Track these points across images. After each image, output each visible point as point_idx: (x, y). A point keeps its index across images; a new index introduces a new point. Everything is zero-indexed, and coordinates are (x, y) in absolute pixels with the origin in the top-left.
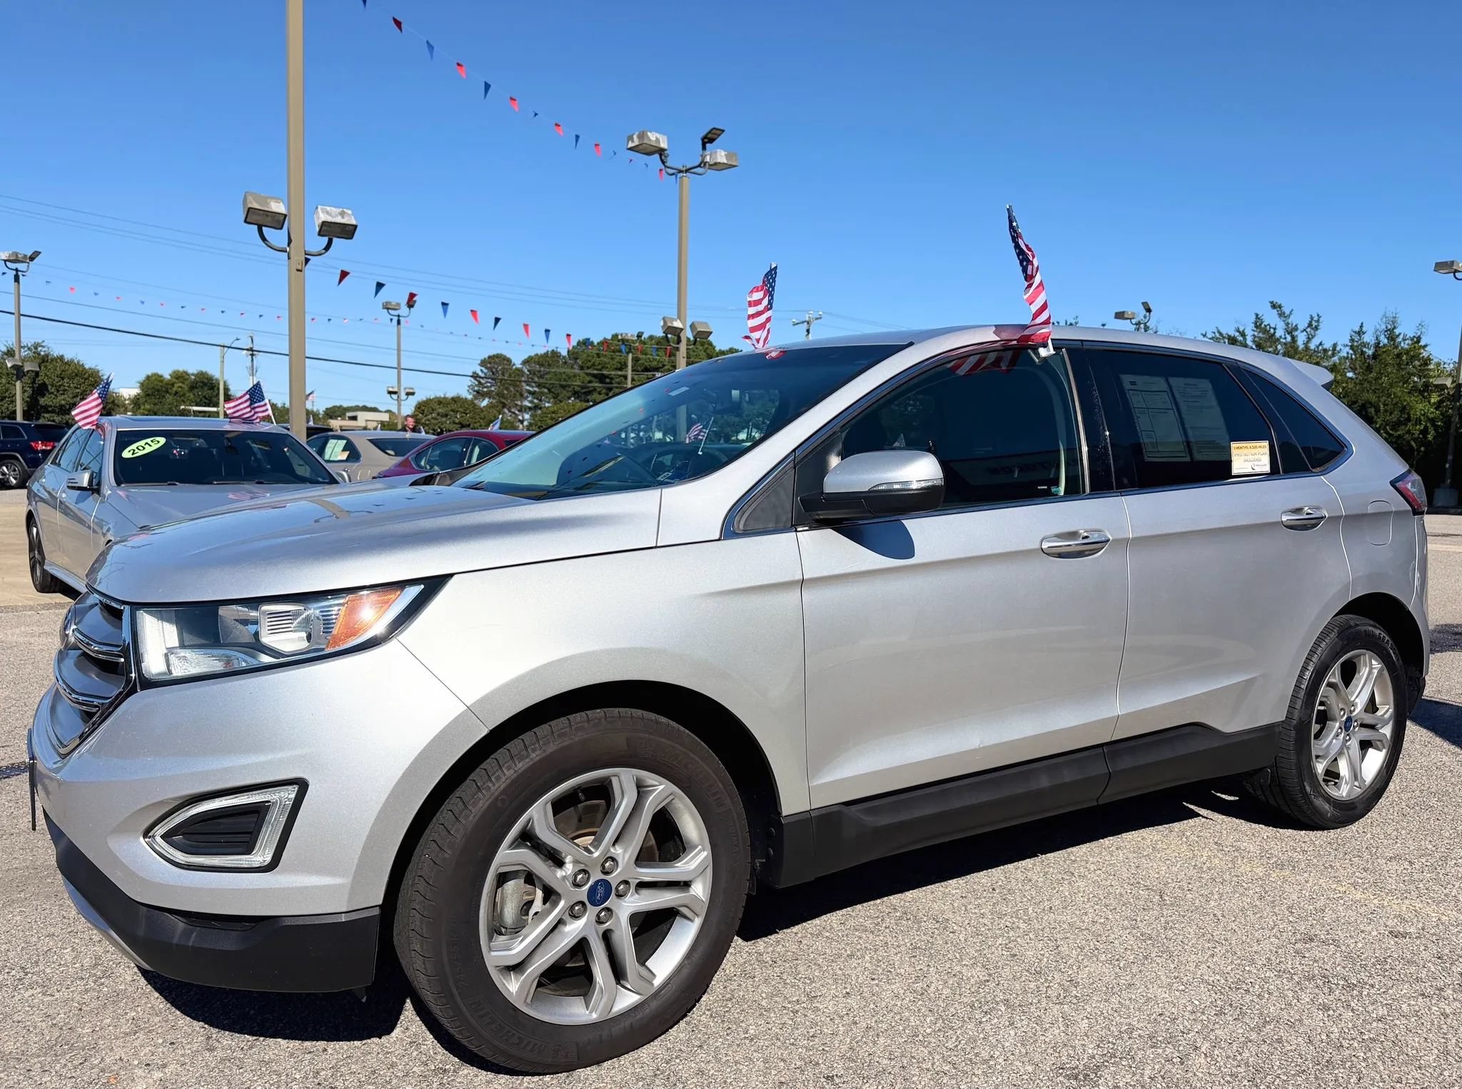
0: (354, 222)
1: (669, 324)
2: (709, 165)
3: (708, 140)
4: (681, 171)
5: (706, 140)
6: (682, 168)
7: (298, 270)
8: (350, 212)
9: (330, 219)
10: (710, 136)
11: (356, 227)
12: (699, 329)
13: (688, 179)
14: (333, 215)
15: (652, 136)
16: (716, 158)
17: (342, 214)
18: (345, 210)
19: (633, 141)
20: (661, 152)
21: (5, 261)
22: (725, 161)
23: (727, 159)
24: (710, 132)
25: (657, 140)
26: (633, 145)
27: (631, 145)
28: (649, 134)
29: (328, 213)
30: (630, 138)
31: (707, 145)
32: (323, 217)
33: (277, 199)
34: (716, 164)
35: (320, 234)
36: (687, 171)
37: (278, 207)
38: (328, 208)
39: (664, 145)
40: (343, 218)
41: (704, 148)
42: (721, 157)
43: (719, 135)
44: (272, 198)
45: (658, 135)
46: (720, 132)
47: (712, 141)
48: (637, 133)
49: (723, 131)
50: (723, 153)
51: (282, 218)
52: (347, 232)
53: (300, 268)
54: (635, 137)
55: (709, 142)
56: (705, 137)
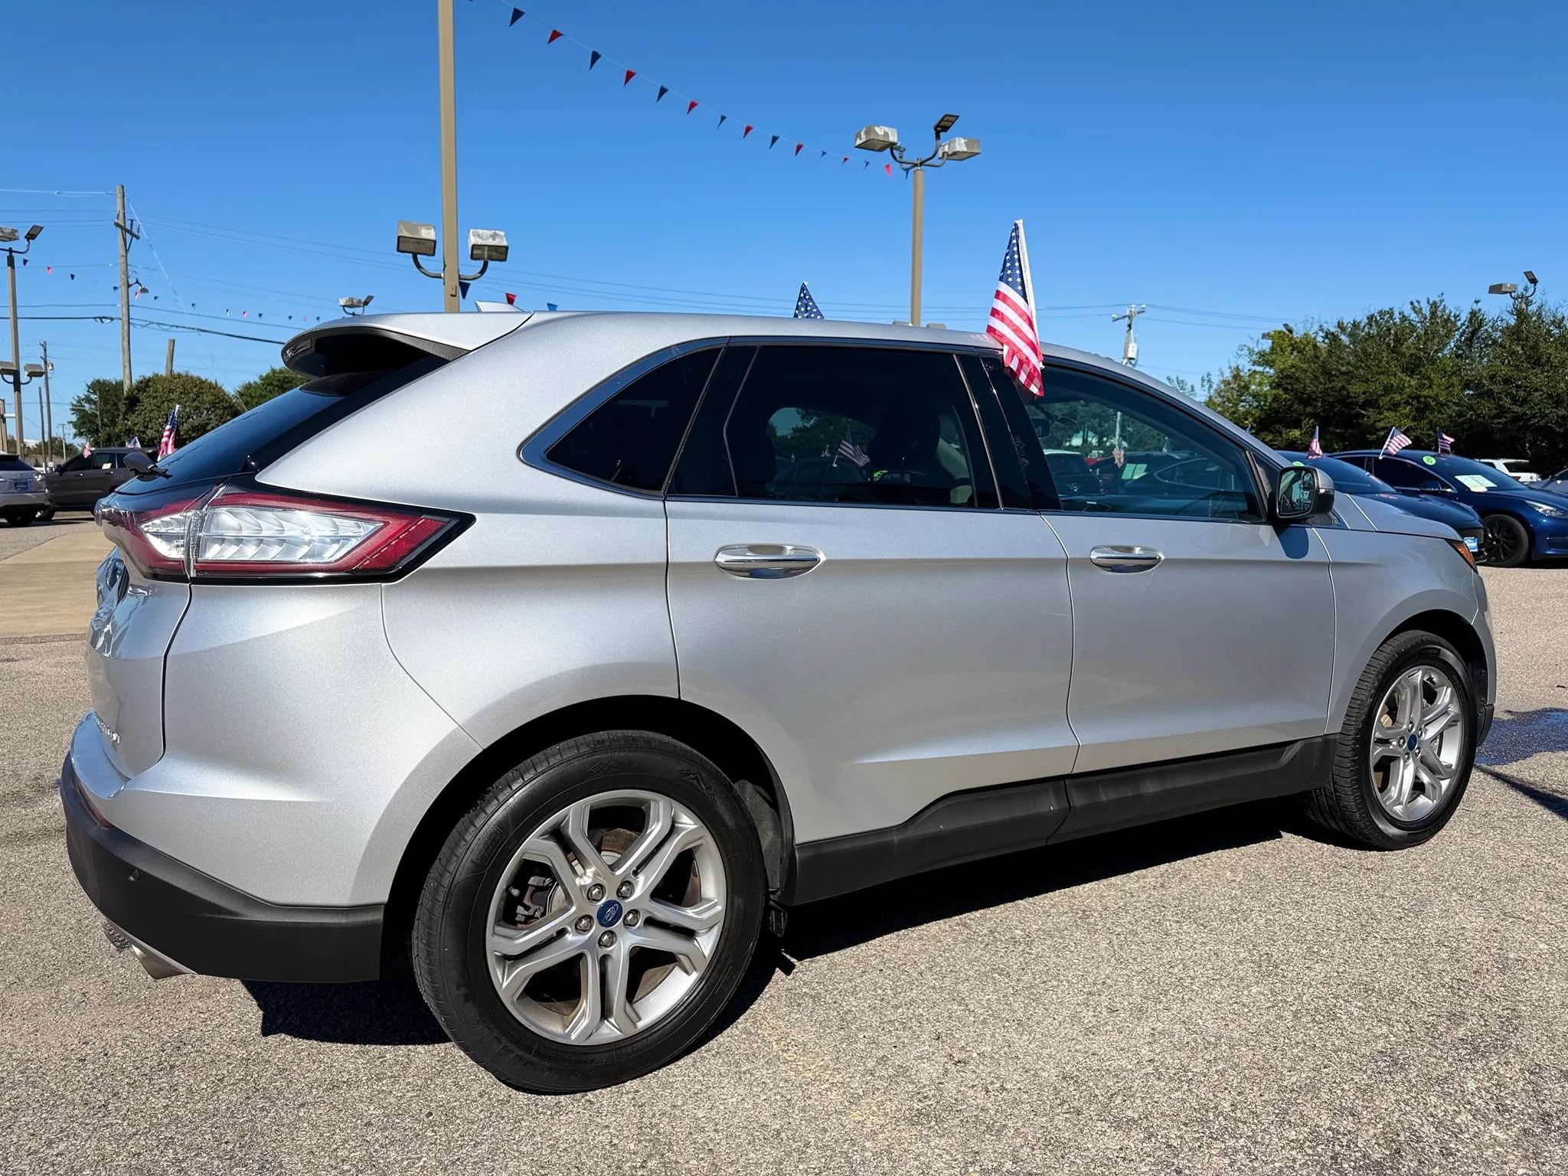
0: (505, 243)
2: (948, 155)
3: (942, 127)
4: (916, 165)
5: (939, 129)
6: (915, 162)
7: (452, 295)
8: (502, 233)
9: (480, 242)
10: (942, 124)
11: (507, 248)
13: (921, 173)
14: (485, 237)
15: (880, 131)
16: (955, 147)
17: (494, 237)
18: (497, 232)
19: (861, 139)
20: (892, 146)
21: (344, 306)
22: (965, 150)
23: (967, 147)
24: (942, 120)
25: (886, 134)
26: (861, 142)
27: (859, 142)
28: (876, 128)
29: (479, 236)
30: (859, 136)
31: (942, 134)
32: (473, 240)
33: (428, 226)
34: (955, 153)
35: (473, 257)
36: (921, 164)
37: (428, 233)
38: (480, 231)
39: (893, 138)
40: (494, 239)
41: (938, 137)
42: (960, 145)
43: (953, 122)
44: (423, 225)
45: (887, 129)
46: (954, 119)
47: (946, 129)
48: (864, 129)
49: (957, 117)
50: (963, 141)
51: (433, 244)
52: (500, 253)
53: (454, 293)
54: (862, 133)
55: (942, 131)
56: (938, 126)
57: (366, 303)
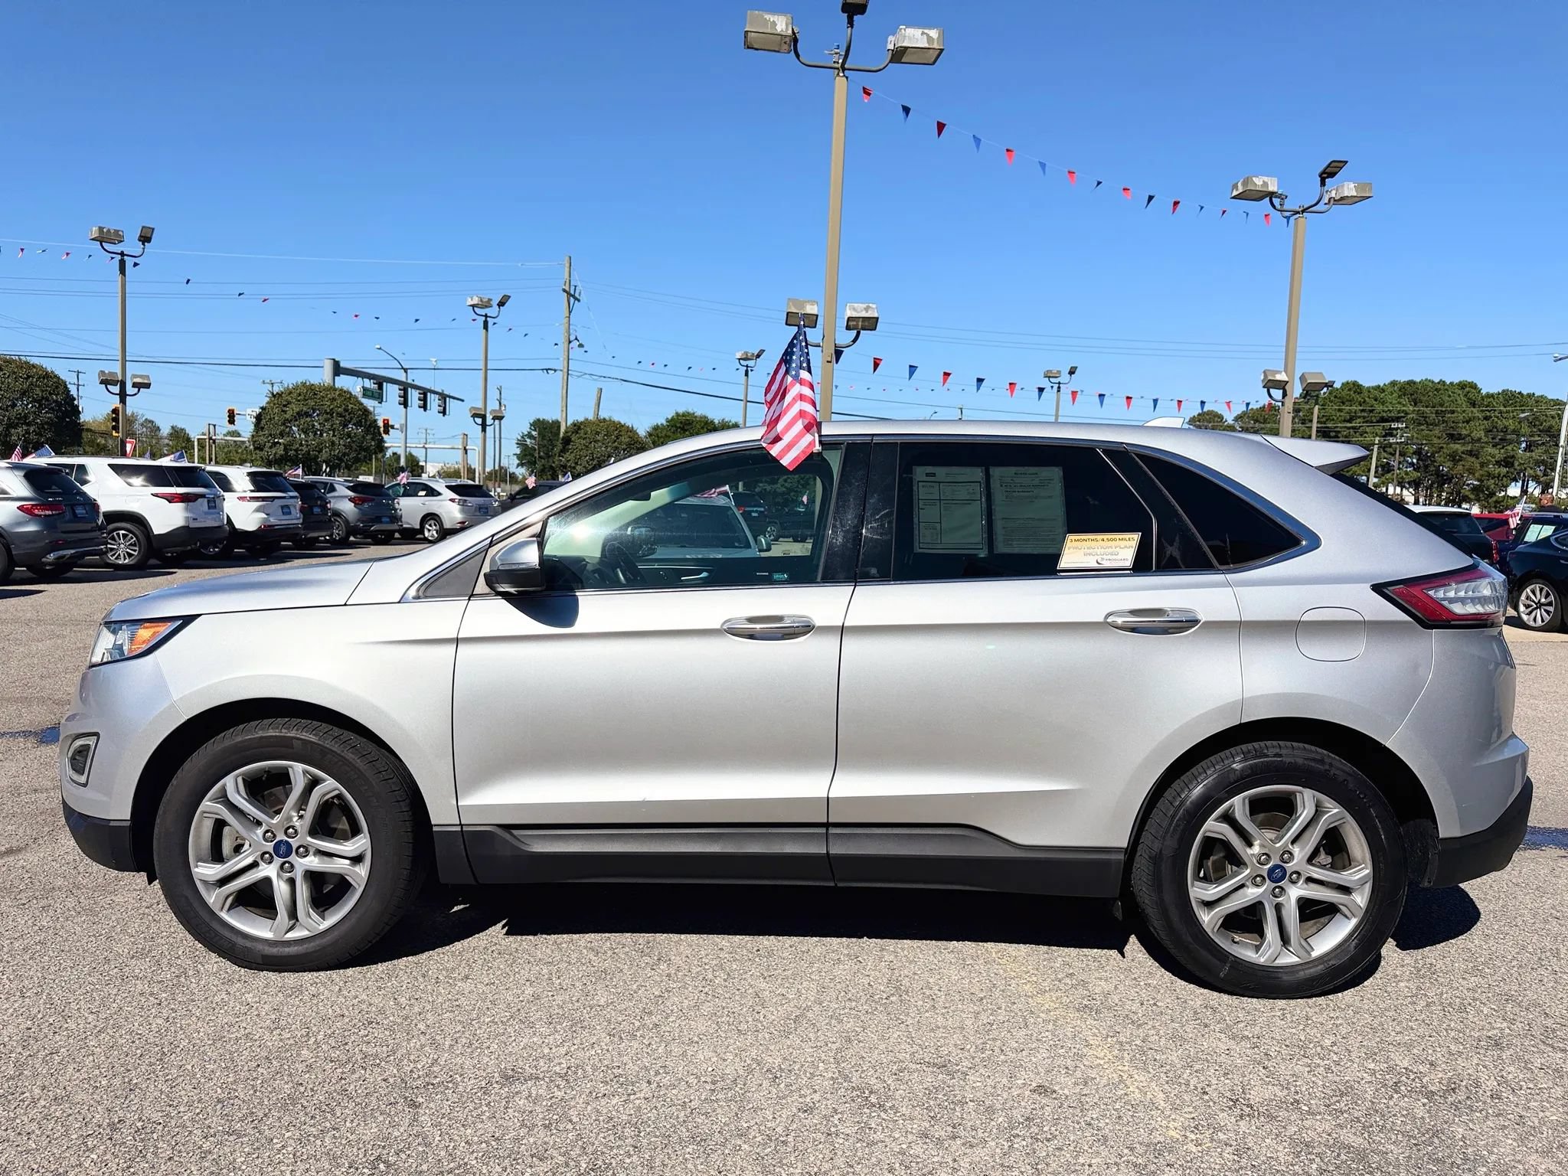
0: (876, 315)
1: (1270, 378)
2: (1335, 200)
3: (1329, 173)
4: (1298, 213)
5: (1325, 175)
6: (1298, 209)
7: (828, 362)
8: (874, 306)
9: (855, 314)
10: (1329, 170)
11: (877, 319)
12: (1309, 381)
13: (1303, 220)
14: (859, 310)
15: (1258, 181)
16: (1343, 192)
17: (867, 309)
18: (871, 305)
19: (1237, 190)
20: (1271, 195)
21: (739, 359)
22: (1355, 194)
23: (1357, 191)
24: (1329, 166)
25: (1265, 184)
26: (1238, 193)
27: (1235, 193)
28: (1254, 179)
29: (854, 309)
30: (1235, 187)
31: (1328, 180)
32: (849, 313)
33: (812, 302)
34: (1342, 199)
35: (848, 328)
36: (1303, 211)
37: (812, 309)
38: (856, 305)
39: (1273, 187)
40: (867, 312)
41: (1323, 183)
42: (1349, 190)
43: (1341, 168)
44: (808, 302)
45: (1266, 179)
46: (1341, 164)
47: (1332, 175)
48: (1242, 180)
49: (1346, 162)
50: (1352, 185)
51: (815, 318)
52: (871, 324)
53: (829, 360)
54: (1239, 184)
55: (1328, 177)
56: (1324, 172)
57: (758, 356)
